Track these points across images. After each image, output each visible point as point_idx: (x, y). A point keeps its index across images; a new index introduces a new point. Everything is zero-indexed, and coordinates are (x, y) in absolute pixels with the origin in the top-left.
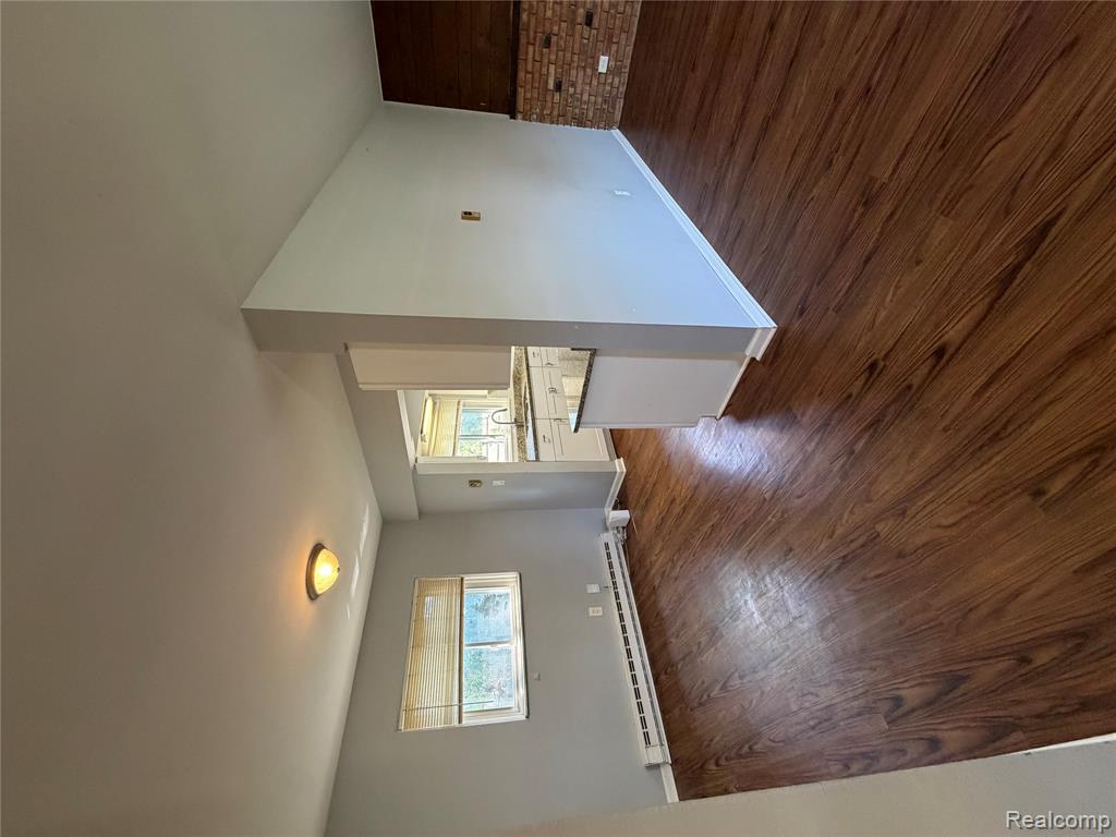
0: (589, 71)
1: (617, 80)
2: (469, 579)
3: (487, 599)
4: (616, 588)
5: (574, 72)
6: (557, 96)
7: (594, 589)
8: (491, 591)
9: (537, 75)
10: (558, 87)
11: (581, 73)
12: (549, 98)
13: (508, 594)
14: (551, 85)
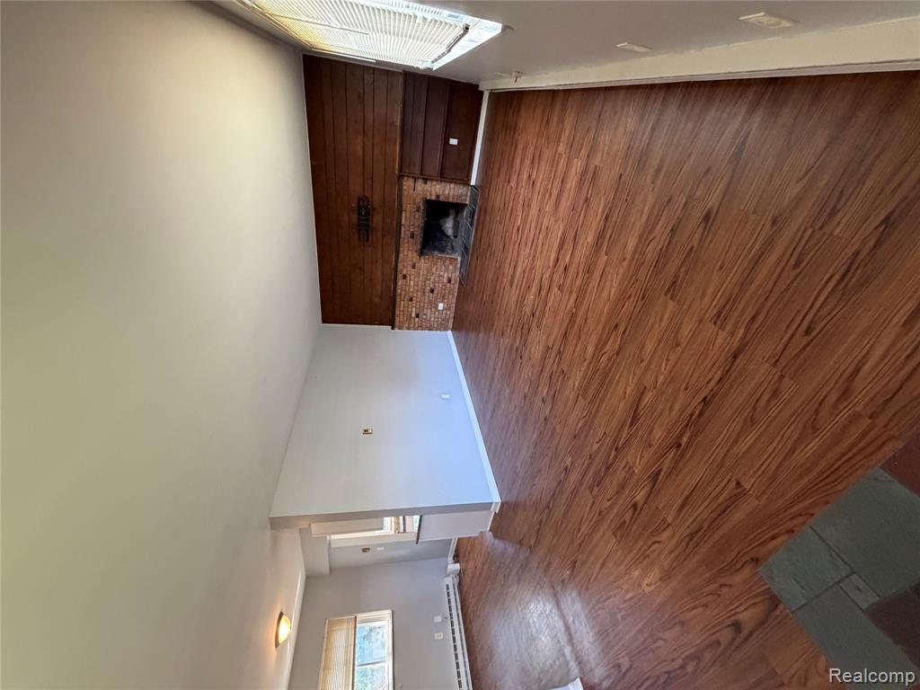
0: (433, 309)
1: (448, 312)
2: (360, 616)
3: (371, 630)
4: (451, 618)
5: (425, 310)
6: (417, 319)
7: (438, 619)
8: (373, 624)
9: (406, 312)
10: (417, 316)
11: (429, 311)
12: (412, 320)
13: (384, 626)
14: (413, 315)
